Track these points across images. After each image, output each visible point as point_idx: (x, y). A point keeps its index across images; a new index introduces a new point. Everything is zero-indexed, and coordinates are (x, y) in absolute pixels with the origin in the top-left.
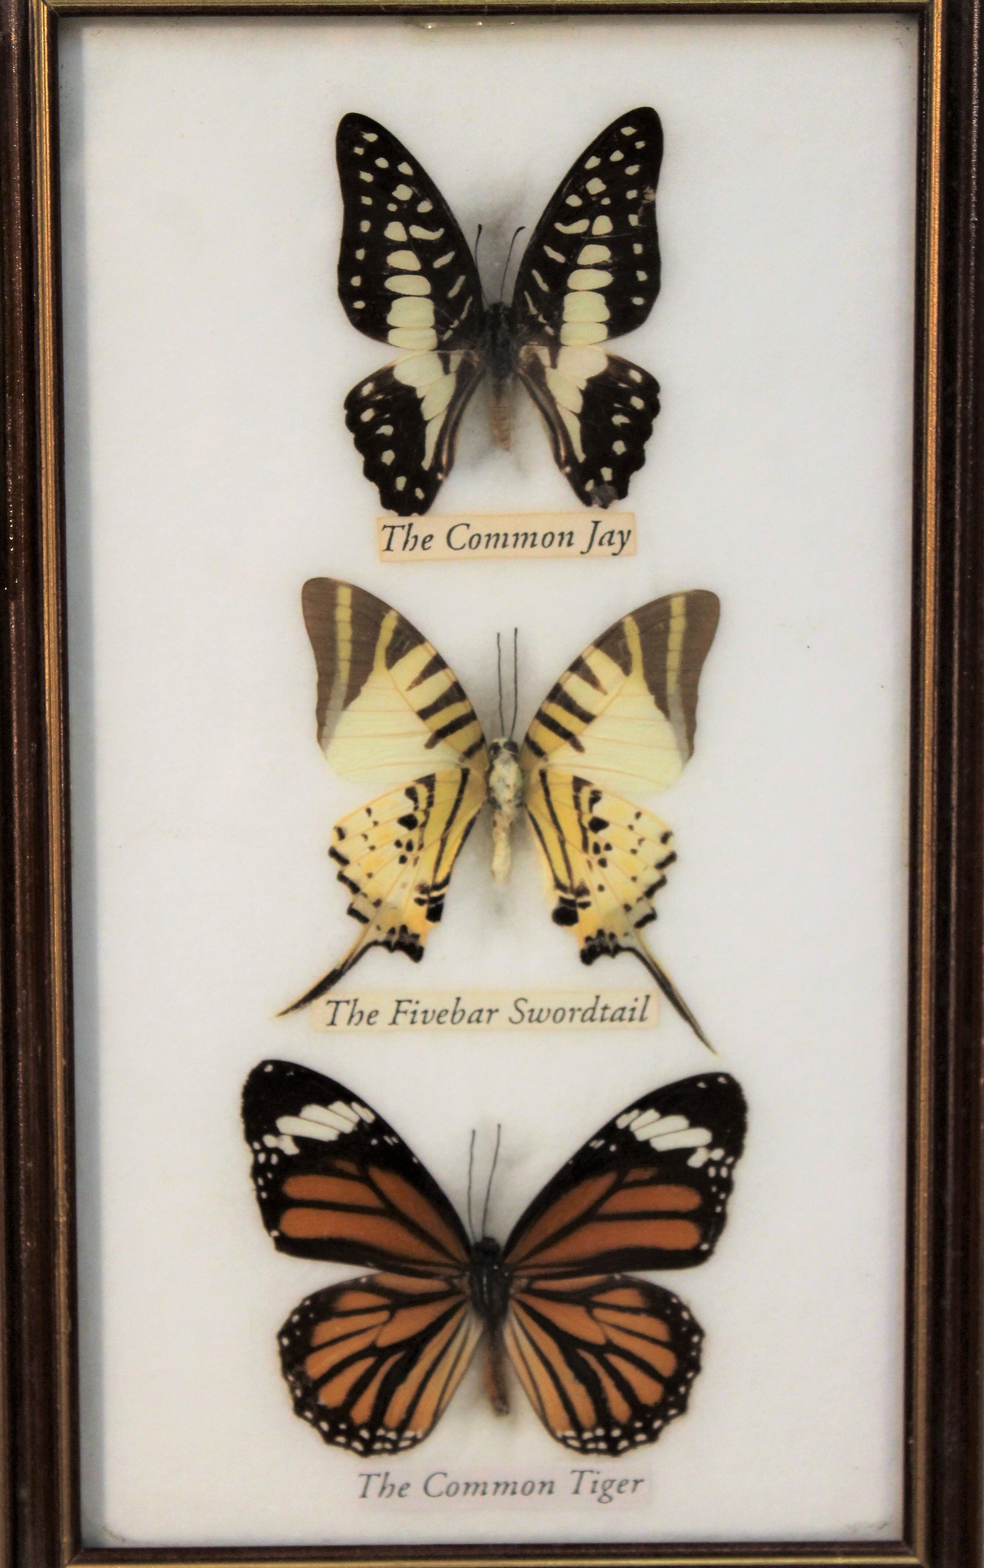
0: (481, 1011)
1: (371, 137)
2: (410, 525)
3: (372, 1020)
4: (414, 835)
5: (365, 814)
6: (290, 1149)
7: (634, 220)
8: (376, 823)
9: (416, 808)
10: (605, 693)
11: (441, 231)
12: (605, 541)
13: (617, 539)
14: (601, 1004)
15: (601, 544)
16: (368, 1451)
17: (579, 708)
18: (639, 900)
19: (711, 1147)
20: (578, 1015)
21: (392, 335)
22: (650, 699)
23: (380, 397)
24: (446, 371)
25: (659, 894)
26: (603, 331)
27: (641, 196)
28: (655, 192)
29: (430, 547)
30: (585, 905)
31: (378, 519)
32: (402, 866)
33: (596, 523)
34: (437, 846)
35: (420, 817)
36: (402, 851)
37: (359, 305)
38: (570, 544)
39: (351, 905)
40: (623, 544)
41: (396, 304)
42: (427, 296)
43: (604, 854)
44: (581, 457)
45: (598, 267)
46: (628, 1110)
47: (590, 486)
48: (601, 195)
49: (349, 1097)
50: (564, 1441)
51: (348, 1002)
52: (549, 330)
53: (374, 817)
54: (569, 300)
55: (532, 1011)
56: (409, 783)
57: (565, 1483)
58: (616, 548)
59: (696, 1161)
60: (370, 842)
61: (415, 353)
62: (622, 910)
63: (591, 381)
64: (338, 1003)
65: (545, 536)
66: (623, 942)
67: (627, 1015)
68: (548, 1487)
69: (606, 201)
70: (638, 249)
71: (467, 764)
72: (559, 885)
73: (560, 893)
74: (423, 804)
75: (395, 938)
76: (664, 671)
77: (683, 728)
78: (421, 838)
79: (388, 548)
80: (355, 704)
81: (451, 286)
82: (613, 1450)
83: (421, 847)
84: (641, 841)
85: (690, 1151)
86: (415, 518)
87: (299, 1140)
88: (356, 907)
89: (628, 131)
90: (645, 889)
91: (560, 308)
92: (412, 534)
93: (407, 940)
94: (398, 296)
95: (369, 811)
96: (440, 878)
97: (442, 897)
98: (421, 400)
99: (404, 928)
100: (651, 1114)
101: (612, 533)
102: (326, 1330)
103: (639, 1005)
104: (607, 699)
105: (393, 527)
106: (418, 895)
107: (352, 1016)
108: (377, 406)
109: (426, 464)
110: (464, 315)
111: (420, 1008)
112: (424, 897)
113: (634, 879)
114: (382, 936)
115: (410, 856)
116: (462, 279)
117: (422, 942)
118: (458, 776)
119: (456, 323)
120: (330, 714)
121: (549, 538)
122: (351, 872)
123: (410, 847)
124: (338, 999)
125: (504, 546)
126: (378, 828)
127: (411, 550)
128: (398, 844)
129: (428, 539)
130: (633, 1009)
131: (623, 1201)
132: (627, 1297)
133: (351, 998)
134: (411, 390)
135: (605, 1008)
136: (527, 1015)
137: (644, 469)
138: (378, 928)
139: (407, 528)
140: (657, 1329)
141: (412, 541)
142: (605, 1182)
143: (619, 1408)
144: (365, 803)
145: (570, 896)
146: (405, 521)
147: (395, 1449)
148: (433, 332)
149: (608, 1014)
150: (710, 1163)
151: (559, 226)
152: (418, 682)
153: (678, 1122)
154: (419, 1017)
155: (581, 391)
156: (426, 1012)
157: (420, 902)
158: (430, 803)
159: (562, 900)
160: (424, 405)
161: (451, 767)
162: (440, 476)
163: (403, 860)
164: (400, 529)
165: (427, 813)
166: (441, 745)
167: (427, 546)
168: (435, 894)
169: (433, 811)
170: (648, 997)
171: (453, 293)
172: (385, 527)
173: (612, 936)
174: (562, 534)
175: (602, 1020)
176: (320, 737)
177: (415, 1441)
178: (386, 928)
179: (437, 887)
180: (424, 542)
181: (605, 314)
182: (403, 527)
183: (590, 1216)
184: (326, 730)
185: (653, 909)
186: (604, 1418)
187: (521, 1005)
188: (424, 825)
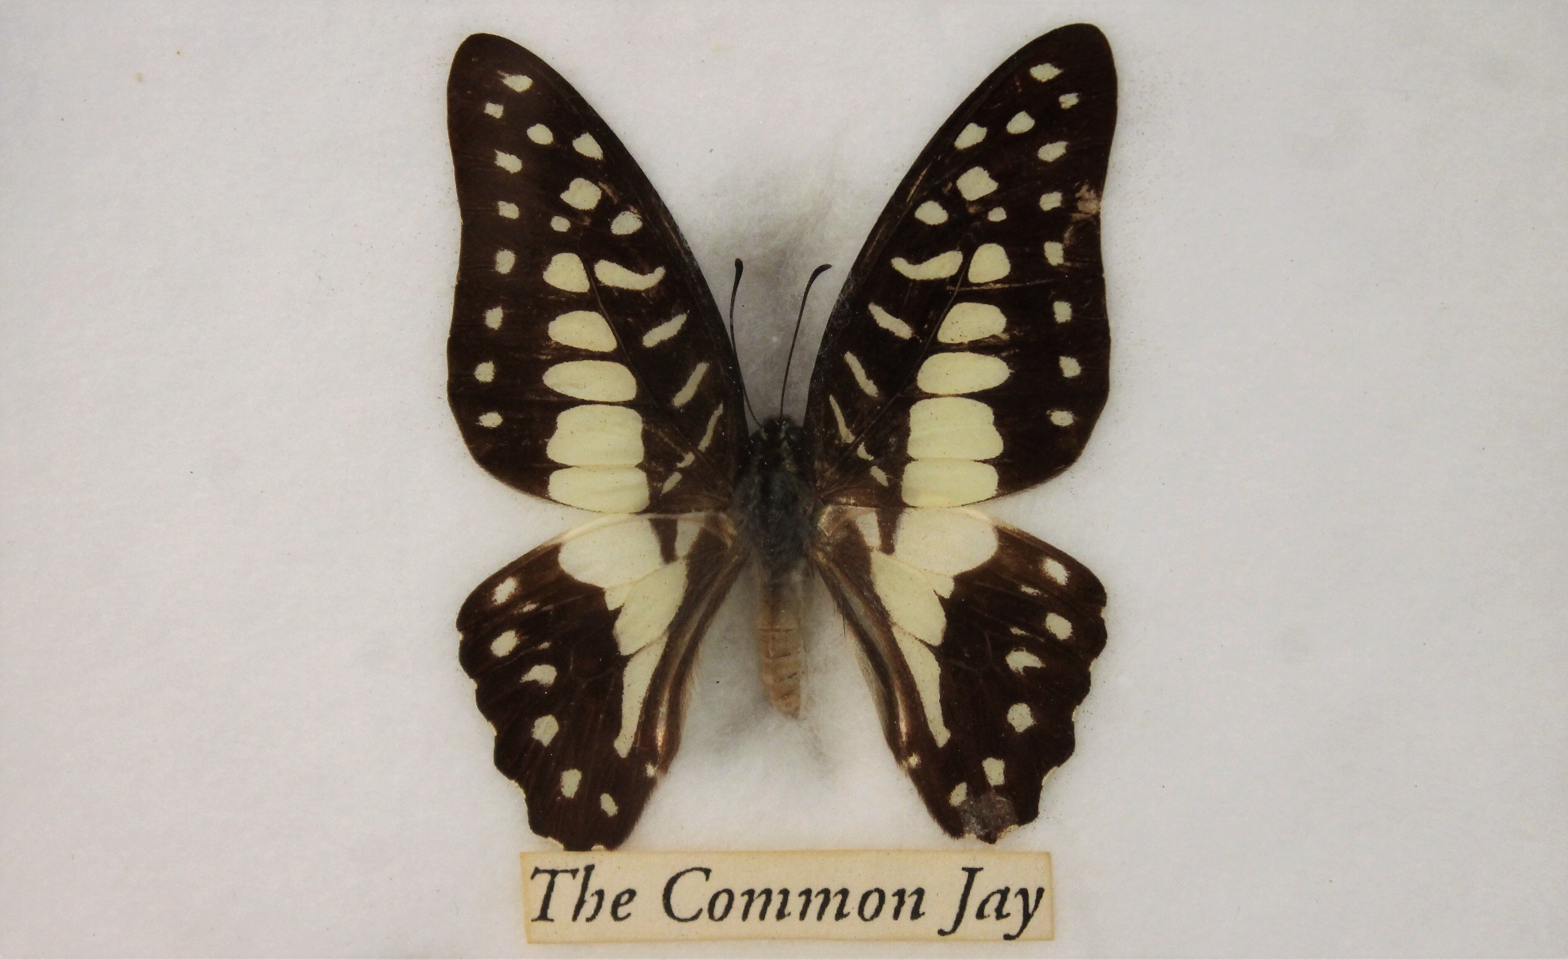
1: (520, 83)
2: (589, 869)
7: (1054, 253)
11: (659, 273)
12: (990, 909)
13: (1014, 905)
15: (980, 915)
21: (557, 482)
23: (529, 607)
24: (668, 554)
26: (990, 478)
27: (1070, 203)
28: (1099, 196)
29: (629, 915)
31: (523, 856)
33: (972, 872)
37: (491, 420)
38: (916, 914)
40: (1027, 917)
41: (566, 420)
42: (628, 404)
44: (942, 735)
45: (979, 347)
47: (959, 795)
48: (987, 203)
52: (879, 475)
54: (919, 413)
58: (1013, 924)
61: (603, 520)
63: (962, 580)
65: (866, 897)
69: (997, 215)
70: (1063, 311)
79: (543, 916)
81: (679, 385)
86: (598, 856)
89: (1044, 72)
91: (903, 432)
92: (593, 886)
94: (572, 403)
98: (617, 612)
101: (1004, 893)
105: (554, 873)
108: (523, 625)
109: (623, 745)
110: (705, 443)
116: (702, 369)
119: (689, 459)
121: (874, 900)
125: (781, 915)
127: (588, 920)
129: (625, 898)
134: (595, 594)
137: (1072, 762)
139: (581, 875)
141: (591, 902)
146: (579, 860)
148: (641, 477)
151: (900, 265)
155: (942, 600)
160: (620, 625)
162: (651, 770)
164: (569, 876)
167: (622, 911)
171: (683, 397)
172: (537, 871)
174: (900, 894)
180: (616, 904)
181: (994, 445)
182: (574, 872)
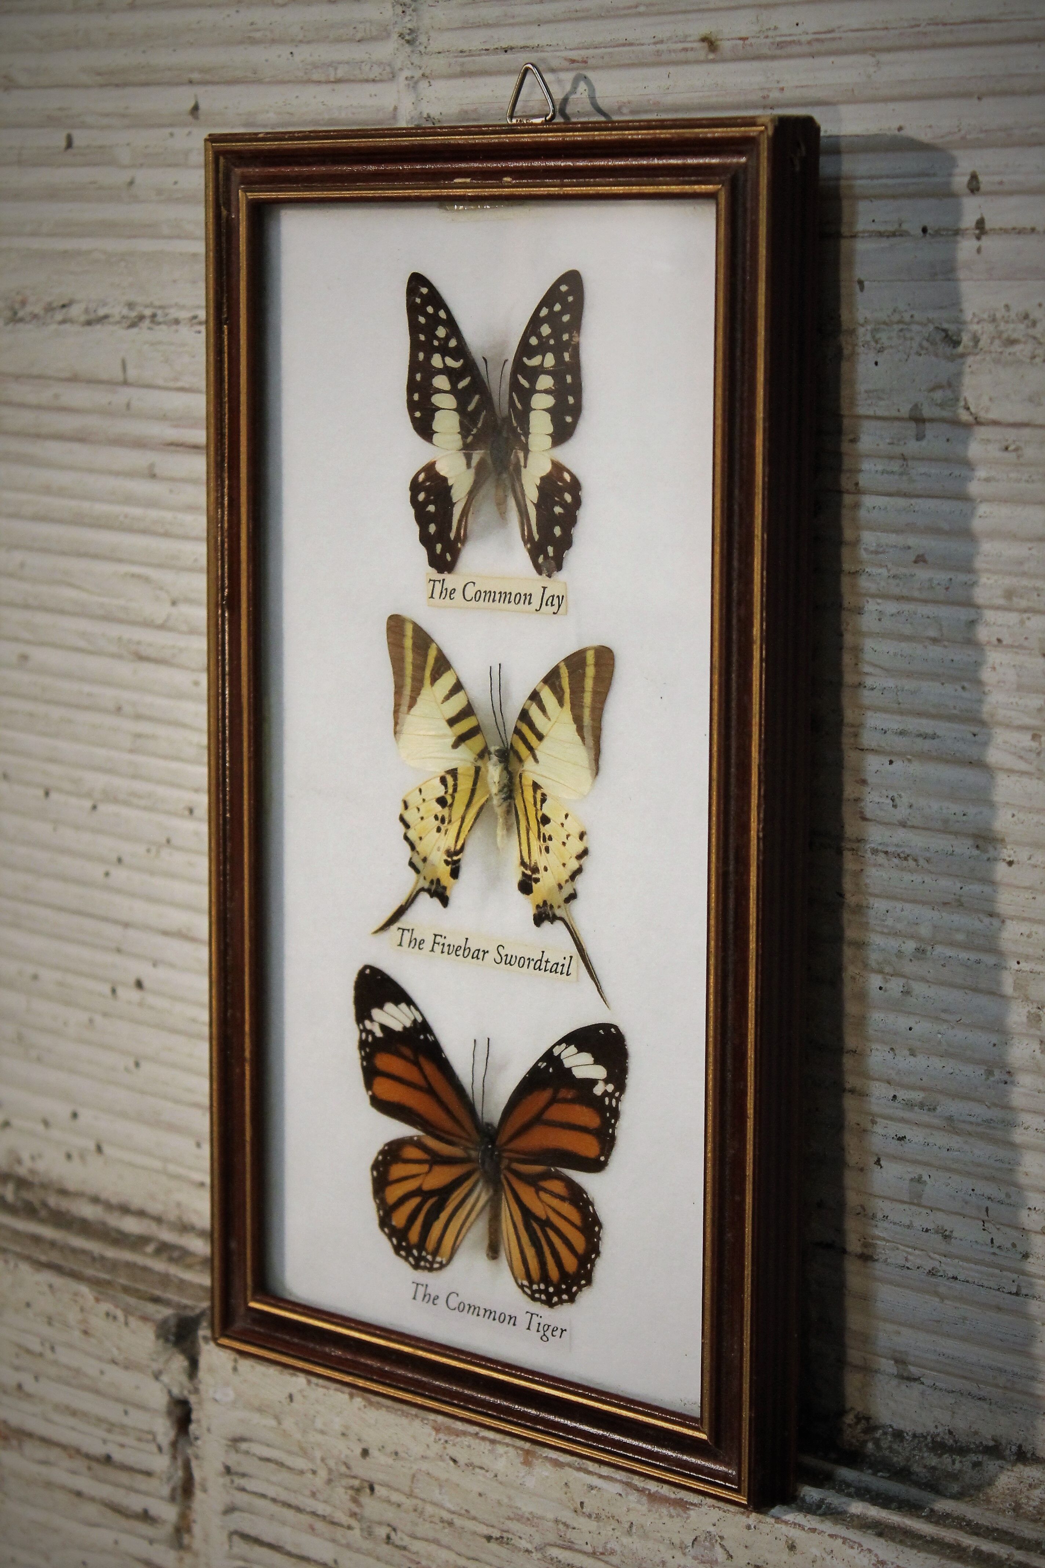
0: (479, 950)
1: (424, 290)
2: (444, 580)
3: (421, 946)
4: (445, 812)
5: (418, 793)
6: (379, 1033)
7: (567, 356)
8: (424, 800)
9: (446, 792)
10: (549, 719)
11: (462, 361)
12: (549, 603)
13: (556, 602)
14: (544, 959)
15: (547, 605)
16: (416, 1267)
17: (536, 729)
18: (567, 881)
19: (606, 1081)
20: (532, 963)
21: (435, 437)
22: (574, 727)
23: (428, 484)
24: (469, 465)
25: (578, 878)
26: (549, 440)
27: (571, 337)
28: (579, 336)
29: (454, 598)
30: (537, 880)
31: (427, 574)
32: (438, 834)
33: (544, 588)
34: (459, 823)
35: (449, 801)
36: (438, 823)
37: (418, 414)
38: (530, 603)
39: (411, 859)
40: (559, 606)
41: (438, 415)
42: (454, 410)
43: (549, 843)
44: (536, 537)
45: (547, 392)
46: (559, 1043)
47: (541, 560)
48: (549, 337)
49: (410, 1002)
50: (522, 1287)
51: (408, 930)
52: (523, 438)
53: (424, 795)
54: (533, 415)
55: (507, 955)
56: (443, 774)
57: (522, 1320)
58: (555, 608)
59: (598, 1090)
60: (421, 814)
61: (450, 452)
62: (557, 888)
63: (542, 479)
64: (404, 930)
65: (516, 595)
66: (558, 912)
67: (559, 970)
68: (513, 1320)
69: (552, 342)
70: (569, 379)
71: (479, 763)
72: (523, 863)
73: (522, 869)
74: (450, 791)
75: (433, 887)
76: (582, 707)
77: (593, 753)
78: (450, 816)
79: (432, 597)
80: (413, 711)
81: (469, 403)
82: (550, 1304)
83: (450, 821)
84: (568, 836)
85: (593, 1082)
86: (446, 575)
87: (383, 1028)
88: (414, 860)
89: (564, 288)
90: (570, 874)
91: (527, 422)
92: (445, 587)
93: (440, 890)
94: (439, 409)
95: (420, 791)
96: (458, 847)
97: (459, 860)
98: (452, 486)
99: (438, 881)
100: (572, 1049)
101: (553, 596)
102: (397, 1171)
103: (567, 962)
104: (550, 724)
105: (434, 581)
106: (445, 857)
107: (411, 942)
108: (428, 490)
109: (452, 535)
110: (479, 425)
111: (447, 942)
112: (449, 859)
113: (564, 865)
114: (426, 885)
115: (443, 828)
116: (477, 397)
117: (448, 893)
118: (472, 772)
119: (475, 431)
120: (401, 715)
121: (518, 597)
122: (412, 835)
123: (443, 820)
124: (404, 927)
125: (494, 601)
126: (425, 804)
127: (444, 599)
128: (436, 817)
129: (453, 591)
130: (563, 965)
131: (557, 1113)
132: (557, 1186)
133: (411, 928)
134: (445, 479)
135: (547, 962)
136: (504, 958)
137: (572, 549)
138: (425, 878)
139: (442, 582)
140: (574, 1216)
141: (444, 592)
142: (545, 1095)
143: (554, 1273)
144: (418, 784)
145: (529, 872)
146: (440, 577)
147: (431, 1269)
148: (459, 436)
149: (549, 966)
150: (606, 1094)
151: (525, 359)
152: (447, 698)
153: (587, 1058)
154: (446, 949)
155: (538, 487)
156: (449, 945)
157: (447, 863)
158: (455, 790)
159: (524, 874)
160: (453, 491)
161: (469, 765)
162: (459, 545)
163: (439, 830)
164: (438, 582)
165: (453, 797)
166: (462, 747)
167: (452, 596)
168: (455, 858)
169: (456, 795)
170: (571, 957)
171: (471, 408)
172: (430, 580)
173: (552, 907)
174: (525, 595)
175: (545, 970)
176: (395, 733)
177: (442, 1266)
178: (429, 880)
179: (457, 853)
180: (451, 593)
181: (551, 429)
182: (440, 581)
183: (538, 1120)
184: (398, 728)
185: (574, 890)
186: (545, 1278)
187: (500, 949)
188: (451, 805)
